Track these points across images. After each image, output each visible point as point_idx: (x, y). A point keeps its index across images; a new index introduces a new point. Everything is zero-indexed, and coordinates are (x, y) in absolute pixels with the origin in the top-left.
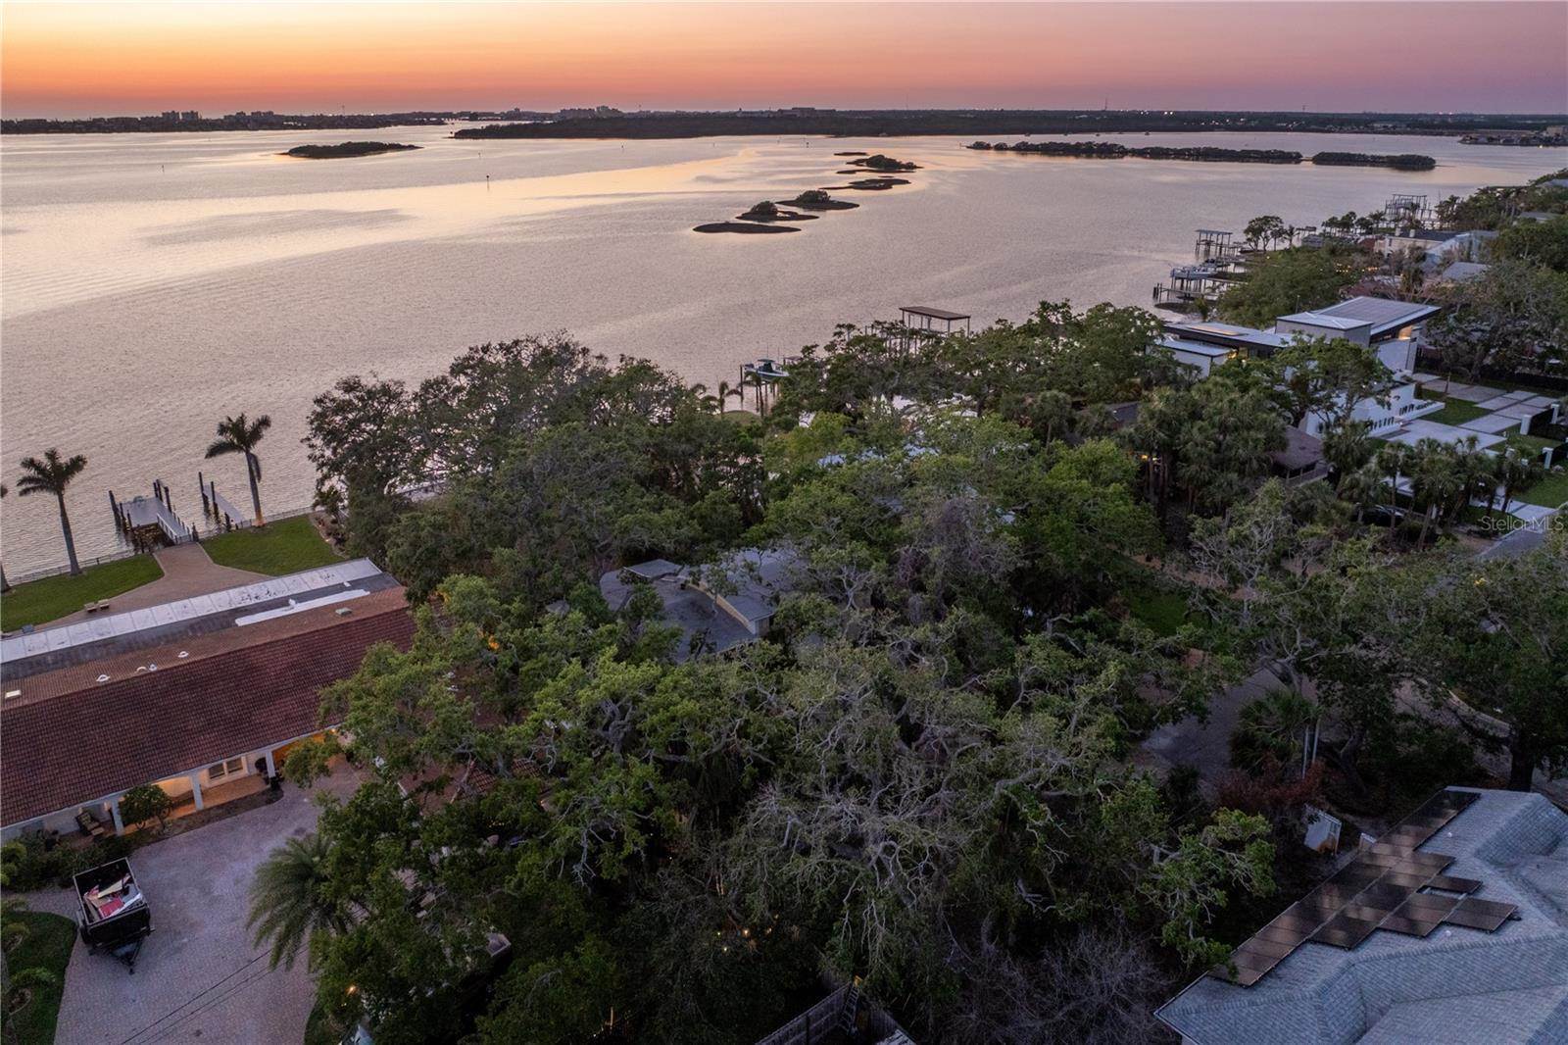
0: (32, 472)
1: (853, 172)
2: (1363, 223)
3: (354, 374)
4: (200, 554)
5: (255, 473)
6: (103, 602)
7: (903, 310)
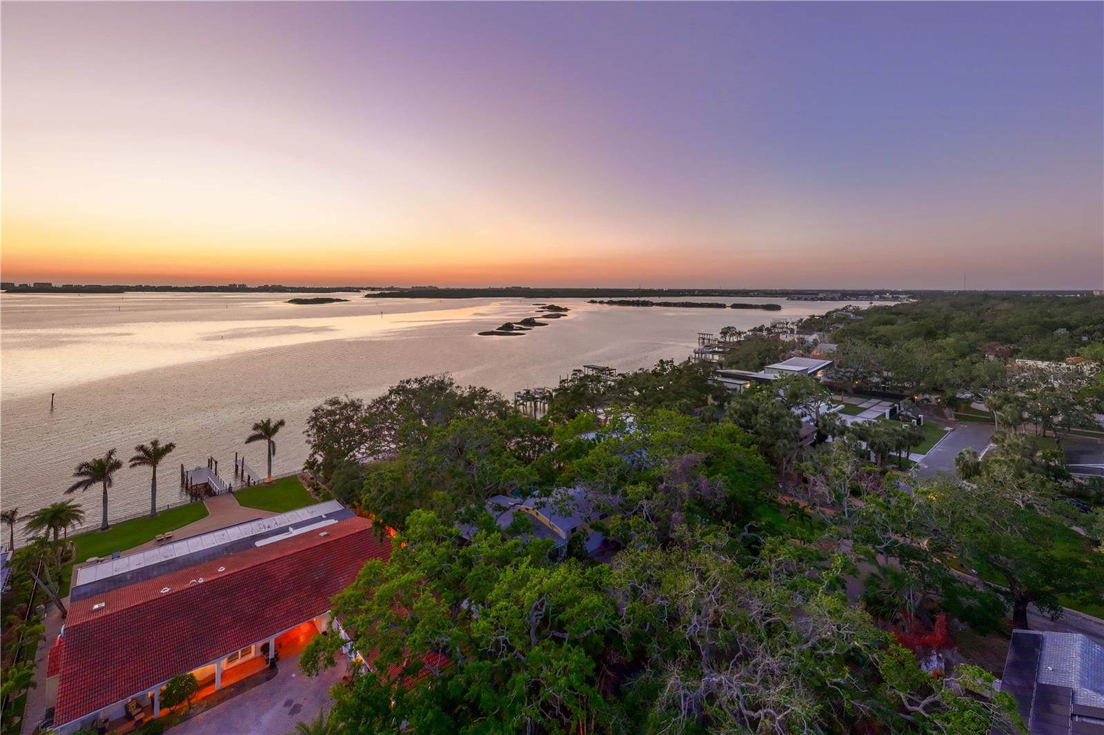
0: (141, 453)
1: (542, 311)
2: (767, 329)
3: (335, 396)
4: (232, 501)
5: (272, 451)
6: (168, 534)
7: (585, 366)
